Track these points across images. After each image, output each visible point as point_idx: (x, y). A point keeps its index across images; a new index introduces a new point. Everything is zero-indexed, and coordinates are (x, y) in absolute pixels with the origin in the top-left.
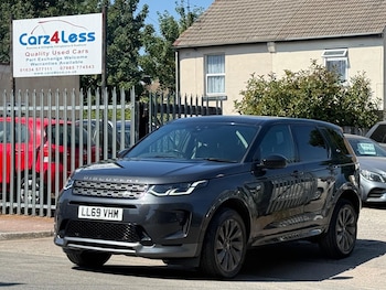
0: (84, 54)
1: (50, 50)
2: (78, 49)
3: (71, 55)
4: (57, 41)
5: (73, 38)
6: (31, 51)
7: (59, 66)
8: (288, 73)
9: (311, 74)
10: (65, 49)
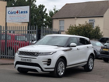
0: (25, 17)
1: (16, 15)
2: (23, 15)
3: (21, 17)
4: (18, 13)
5: (22, 12)
6: (11, 16)
7: (18, 20)
8: (79, 25)
9: (85, 25)
10: (20, 15)
